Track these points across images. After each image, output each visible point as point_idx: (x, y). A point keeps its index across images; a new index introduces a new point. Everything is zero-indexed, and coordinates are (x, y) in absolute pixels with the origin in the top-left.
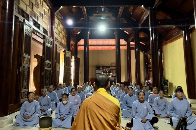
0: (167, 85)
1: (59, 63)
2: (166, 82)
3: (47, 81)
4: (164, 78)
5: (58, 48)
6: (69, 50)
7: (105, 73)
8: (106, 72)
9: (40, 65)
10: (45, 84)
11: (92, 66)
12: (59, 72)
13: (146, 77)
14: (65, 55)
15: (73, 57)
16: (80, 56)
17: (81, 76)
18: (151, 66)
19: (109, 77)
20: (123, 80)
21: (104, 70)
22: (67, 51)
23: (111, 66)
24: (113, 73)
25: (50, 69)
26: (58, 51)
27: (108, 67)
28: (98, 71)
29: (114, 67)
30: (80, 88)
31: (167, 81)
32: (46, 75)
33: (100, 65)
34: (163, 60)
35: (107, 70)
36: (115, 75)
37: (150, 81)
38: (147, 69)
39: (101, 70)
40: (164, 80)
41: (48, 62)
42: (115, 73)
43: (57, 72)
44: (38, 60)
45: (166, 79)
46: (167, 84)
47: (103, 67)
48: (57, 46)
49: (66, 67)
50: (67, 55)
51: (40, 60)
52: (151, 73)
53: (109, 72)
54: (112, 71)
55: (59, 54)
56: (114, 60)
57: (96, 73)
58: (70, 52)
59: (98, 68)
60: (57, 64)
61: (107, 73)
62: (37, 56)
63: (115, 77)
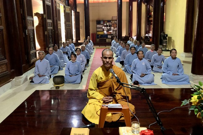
0: (166, 40)
1: (60, 20)
2: (165, 36)
3: (51, 40)
4: (164, 33)
5: (57, 4)
6: (68, 5)
7: (106, 28)
8: (107, 26)
9: (41, 23)
10: (49, 43)
11: (93, 21)
12: (60, 29)
13: (147, 30)
14: (65, 11)
15: (73, 11)
16: (80, 10)
17: (82, 31)
18: (152, 19)
19: (110, 31)
20: (124, 34)
21: (105, 24)
22: (66, 6)
23: (112, 20)
24: (114, 27)
25: (51, 28)
26: (58, 8)
27: (109, 21)
28: (99, 26)
29: (116, 21)
30: (83, 47)
31: (167, 35)
32: (49, 34)
33: (101, 19)
34: (164, 14)
35: (108, 24)
36: (116, 29)
37: (151, 35)
38: (148, 22)
39: (102, 24)
40: (164, 35)
41: (49, 21)
42: (116, 27)
43: (59, 30)
44: (38, 18)
45: (166, 33)
46: (166, 38)
47: (104, 21)
48: (57, 2)
49: (67, 23)
50: (66, 11)
51: (40, 18)
52: (152, 26)
53: (110, 26)
54: (113, 25)
55: (59, 11)
56: (115, 14)
57: (97, 28)
58: (70, 7)
59: (98, 22)
60: (58, 22)
61: (108, 28)
62: (37, 14)
63: (116, 31)
